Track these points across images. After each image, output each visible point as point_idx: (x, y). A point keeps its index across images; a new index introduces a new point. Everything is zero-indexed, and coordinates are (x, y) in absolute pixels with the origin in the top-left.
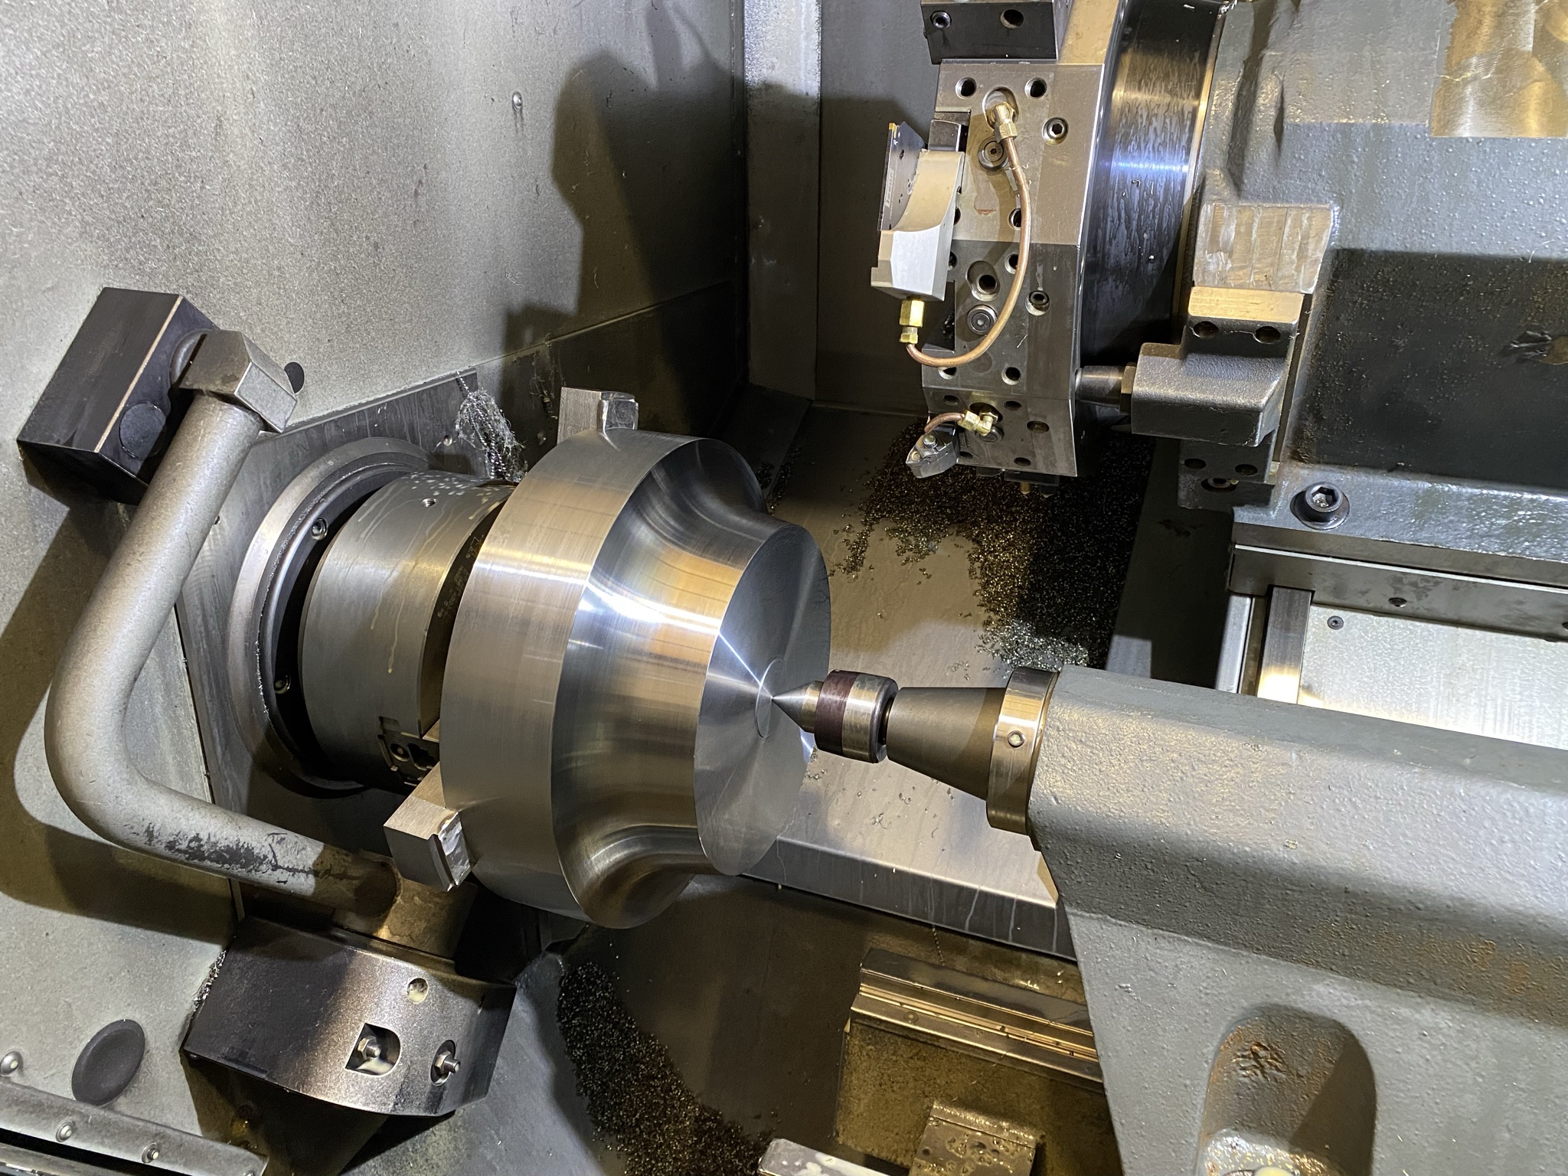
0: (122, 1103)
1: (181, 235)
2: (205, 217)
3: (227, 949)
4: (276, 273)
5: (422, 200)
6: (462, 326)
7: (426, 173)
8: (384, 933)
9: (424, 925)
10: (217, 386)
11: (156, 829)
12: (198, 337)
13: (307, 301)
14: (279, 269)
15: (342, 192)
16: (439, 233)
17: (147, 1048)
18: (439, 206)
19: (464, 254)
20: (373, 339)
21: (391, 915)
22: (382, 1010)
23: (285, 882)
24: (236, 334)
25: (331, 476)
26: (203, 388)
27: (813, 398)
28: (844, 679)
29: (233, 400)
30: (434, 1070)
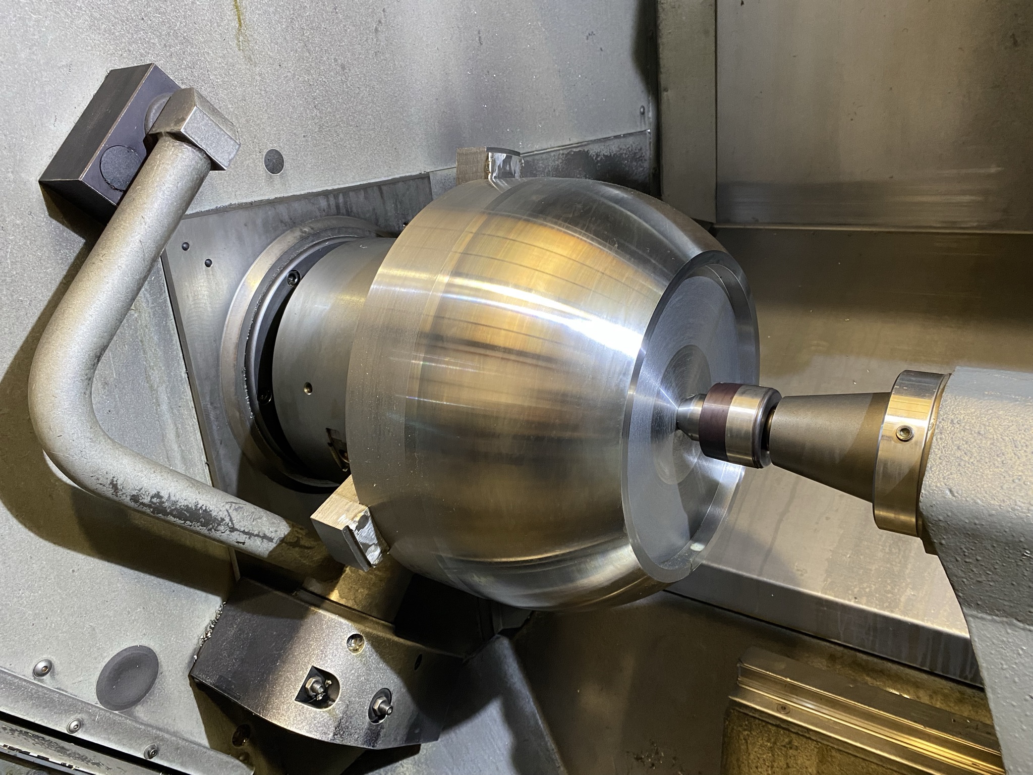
0: (140, 711)
1: (177, 37)
2: (196, 26)
3: (226, 601)
4: (258, 78)
5: (382, 37)
6: (418, 139)
7: (385, 15)
8: (334, 596)
9: (366, 592)
10: (171, 127)
11: (119, 482)
12: (168, 98)
13: (285, 102)
14: (260, 75)
15: (313, 21)
16: (397, 63)
17: (160, 670)
18: (395, 42)
19: (418, 83)
20: (342, 140)
21: (341, 582)
22: (326, 656)
23: (244, 543)
26: (162, 130)
27: (714, 221)
28: (728, 390)
29: (180, 137)
30: (372, 711)
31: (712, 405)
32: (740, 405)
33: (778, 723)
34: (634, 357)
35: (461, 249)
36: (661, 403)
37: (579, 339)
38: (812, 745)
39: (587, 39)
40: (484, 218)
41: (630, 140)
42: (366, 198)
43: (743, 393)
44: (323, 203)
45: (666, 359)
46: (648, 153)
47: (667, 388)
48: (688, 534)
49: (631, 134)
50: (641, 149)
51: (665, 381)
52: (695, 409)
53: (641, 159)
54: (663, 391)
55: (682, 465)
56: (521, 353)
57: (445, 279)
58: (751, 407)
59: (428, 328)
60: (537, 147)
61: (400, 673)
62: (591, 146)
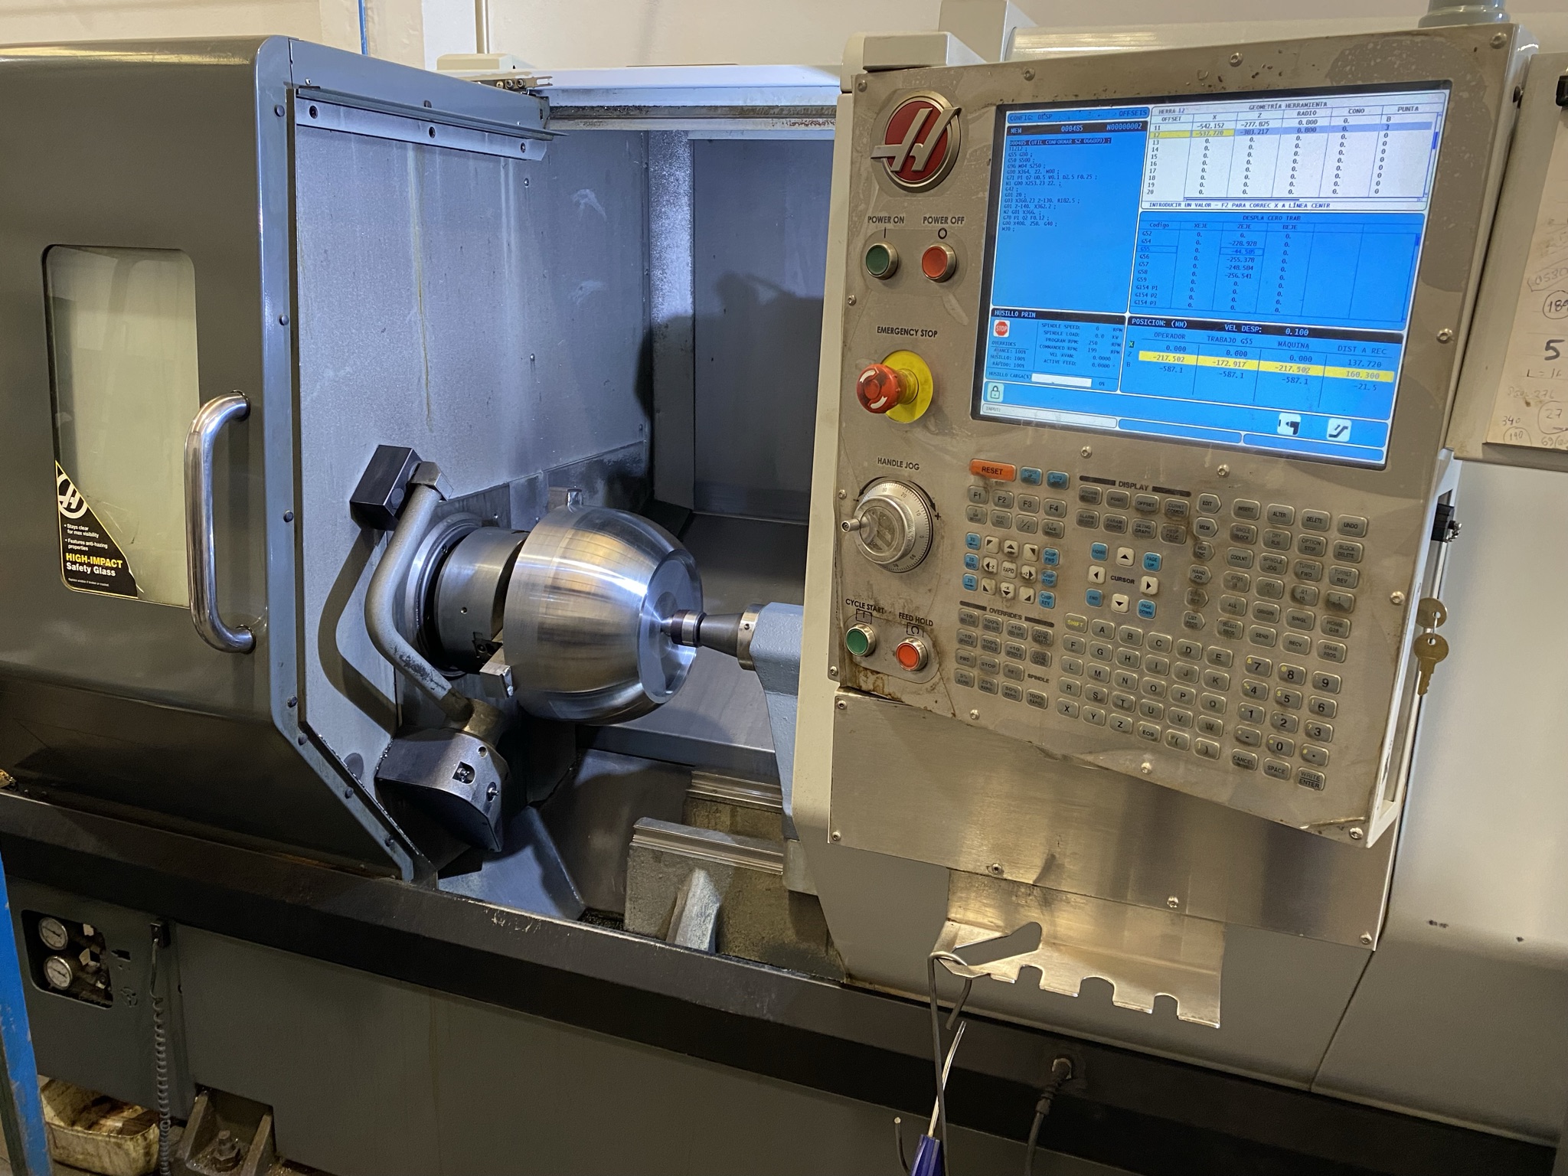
3: (394, 737)
4: (434, 439)
5: (490, 406)
6: (504, 463)
7: (493, 394)
8: (467, 729)
9: (485, 727)
10: (427, 482)
11: (397, 648)
12: (417, 464)
14: (435, 437)
17: (364, 770)
18: (497, 408)
21: (470, 722)
22: (467, 757)
23: (434, 689)
24: (433, 463)
25: (448, 527)
26: (422, 482)
27: (692, 508)
28: (683, 613)
29: (433, 487)
30: (488, 794)
31: (676, 619)
32: (689, 619)
33: (711, 798)
34: (643, 596)
35: (564, 546)
36: (654, 619)
37: (620, 589)
38: (728, 807)
39: (605, 384)
40: (573, 531)
41: (632, 449)
42: (477, 501)
43: (690, 614)
44: (457, 505)
45: (656, 600)
46: (644, 456)
47: (657, 611)
48: (665, 686)
49: (632, 445)
50: (639, 454)
51: (656, 608)
52: (669, 621)
53: (640, 461)
54: (655, 613)
55: (663, 650)
56: (594, 595)
57: (557, 560)
58: (693, 619)
59: (549, 582)
60: (571, 460)
61: (500, 776)
62: (605, 456)
